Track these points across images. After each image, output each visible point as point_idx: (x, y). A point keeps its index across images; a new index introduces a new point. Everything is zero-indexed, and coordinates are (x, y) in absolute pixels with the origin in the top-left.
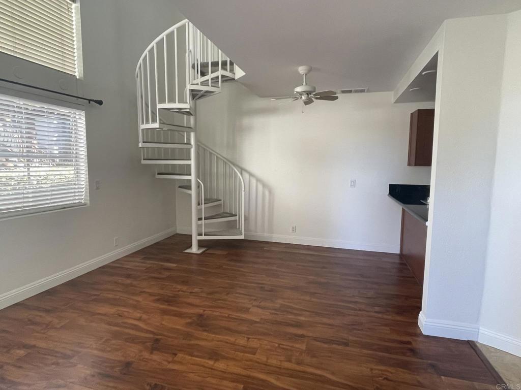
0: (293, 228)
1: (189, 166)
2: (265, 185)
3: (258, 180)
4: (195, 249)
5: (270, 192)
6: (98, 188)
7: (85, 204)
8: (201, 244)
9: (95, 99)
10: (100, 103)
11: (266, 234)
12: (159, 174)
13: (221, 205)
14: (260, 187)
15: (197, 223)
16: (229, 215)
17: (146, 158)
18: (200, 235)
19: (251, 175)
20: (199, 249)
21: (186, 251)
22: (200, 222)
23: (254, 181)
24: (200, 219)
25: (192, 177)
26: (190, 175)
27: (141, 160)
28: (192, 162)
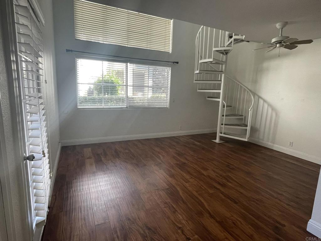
0: (291, 143)
1: (219, 93)
2: (273, 109)
3: (269, 105)
4: (217, 141)
5: (276, 114)
6: (174, 102)
7: (168, 108)
8: (221, 138)
9: (176, 61)
10: (177, 63)
11: (270, 144)
12: (208, 97)
13: (243, 119)
14: (270, 110)
15: (220, 126)
16: (244, 125)
17: (199, 88)
18: (221, 133)
19: (265, 101)
20: (220, 141)
21: (213, 140)
22: (222, 126)
23: (266, 106)
24: (222, 124)
25: (220, 100)
26: (220, 98)
27: (197, 89)
28: (221, 91)
